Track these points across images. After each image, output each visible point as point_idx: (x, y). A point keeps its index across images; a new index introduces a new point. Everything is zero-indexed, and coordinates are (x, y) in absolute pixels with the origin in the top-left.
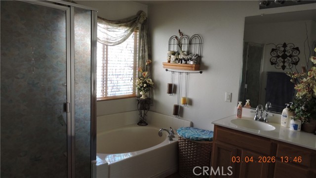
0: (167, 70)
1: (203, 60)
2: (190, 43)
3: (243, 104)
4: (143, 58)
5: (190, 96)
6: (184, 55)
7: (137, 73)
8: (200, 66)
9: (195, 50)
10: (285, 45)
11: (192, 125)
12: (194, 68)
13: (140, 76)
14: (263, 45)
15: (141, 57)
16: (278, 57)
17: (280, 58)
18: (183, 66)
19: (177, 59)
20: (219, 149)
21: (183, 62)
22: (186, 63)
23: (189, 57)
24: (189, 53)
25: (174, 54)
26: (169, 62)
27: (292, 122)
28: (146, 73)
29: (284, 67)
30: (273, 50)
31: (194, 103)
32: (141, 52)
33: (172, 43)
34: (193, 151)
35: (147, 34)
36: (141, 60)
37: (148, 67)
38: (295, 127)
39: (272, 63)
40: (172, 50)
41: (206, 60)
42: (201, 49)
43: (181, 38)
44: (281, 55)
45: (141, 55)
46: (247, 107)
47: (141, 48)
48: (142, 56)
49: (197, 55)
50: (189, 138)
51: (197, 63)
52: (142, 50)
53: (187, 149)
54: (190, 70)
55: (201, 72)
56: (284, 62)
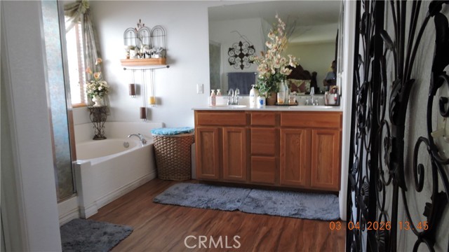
0: (125, 69)
1: (169, 53)
2: (152, 36)
3: (216, 92)
4: (90, 56)
5: (158, 95)
6: (146, 48)
7: (84, 76)
8: (166, 60)
9: (159, 43)
10: (241, 44)
11: (164, 126)
12: (160, 62)
13: (89, 79)
14: (220, 44)
15: (87, 56)
16: (236, 56)
17: (238, 58)
18: (148, 61)
19: (138, 54)
20: (201, 132)
21: (147, 56)
22: (151, 57)
23: (152, 51)
24: (151, 47)
25: (133, 49)
26: (128, 58)
27: (259, 98)
28: (99, 74)
29: (242, 67)
30: (230, 49)
31: (164, 101)
32: (87, 48)
33: (129, 35)
34: (173, 146)
35: (92, 26)
36: (87, 60)
37: (99, 67)
38: (262, 102)
39: (231, 64)
40: (129, 44)
41: (172, 52)
42: (165, 41)
43: (141, 30)
44: (238, 54)
45: (87, 53)
46: (219, 95)
47: (87, 44)
48: (89, 54)
49: (161, 48)
50: (167, 134)
51: (162, 57)
52: (88, 47)
53: (166, 146)
54: (156, 64)
55: (168, 67)
56: (242, 61)
